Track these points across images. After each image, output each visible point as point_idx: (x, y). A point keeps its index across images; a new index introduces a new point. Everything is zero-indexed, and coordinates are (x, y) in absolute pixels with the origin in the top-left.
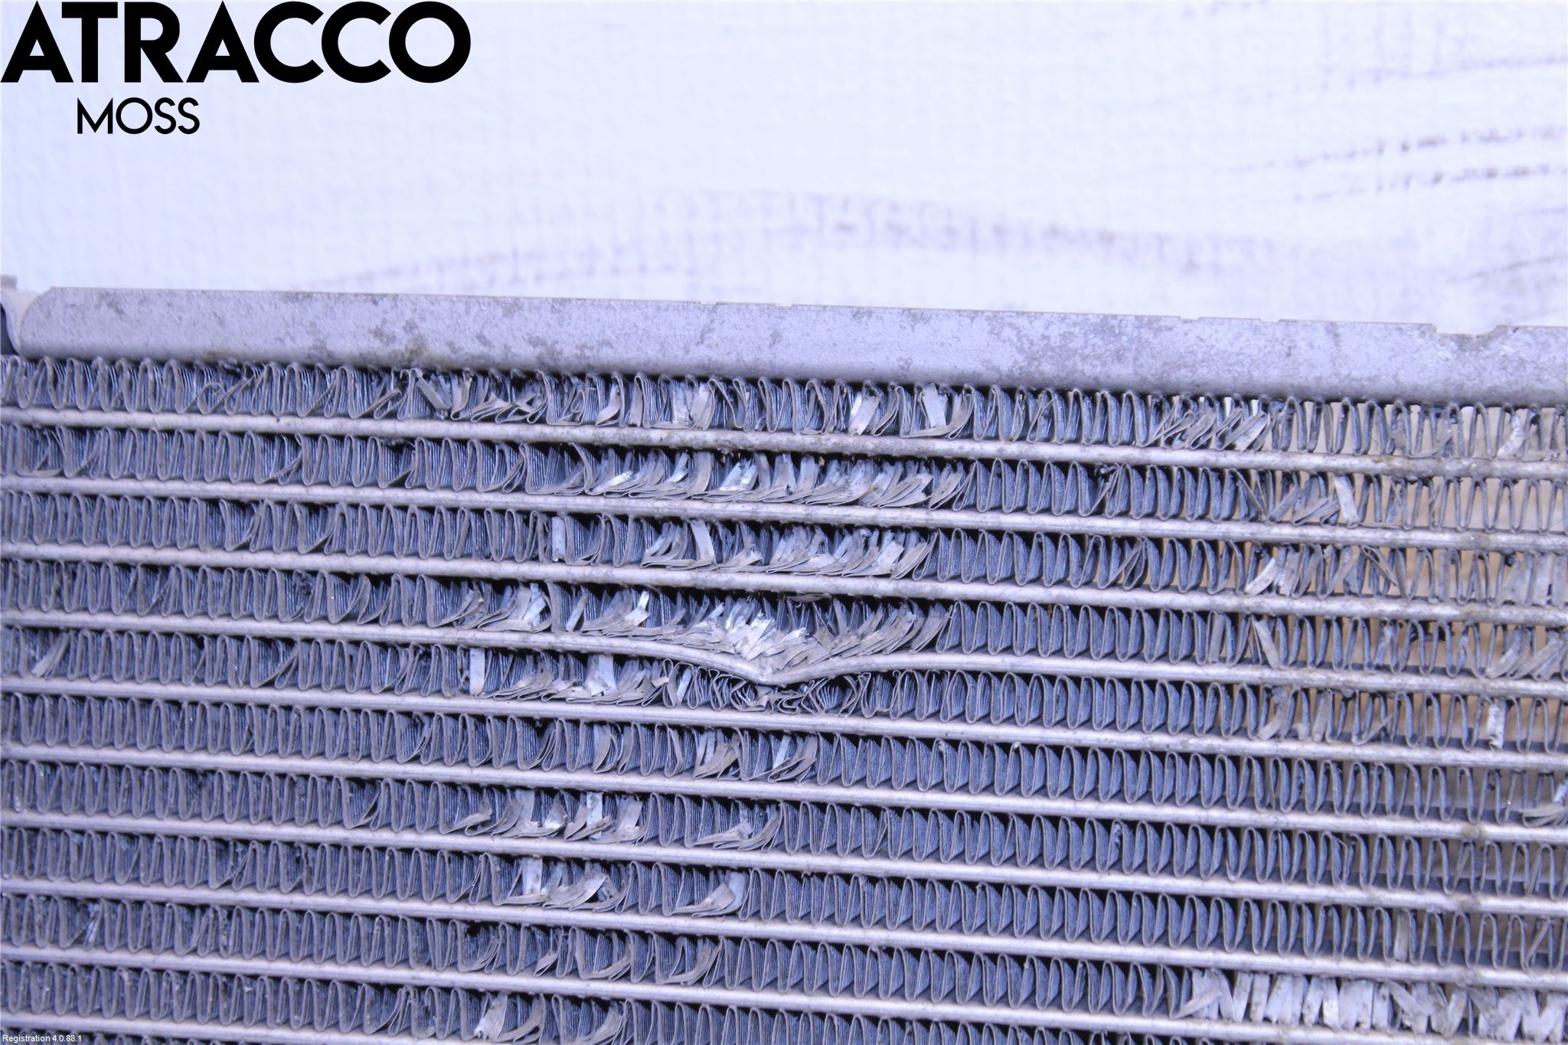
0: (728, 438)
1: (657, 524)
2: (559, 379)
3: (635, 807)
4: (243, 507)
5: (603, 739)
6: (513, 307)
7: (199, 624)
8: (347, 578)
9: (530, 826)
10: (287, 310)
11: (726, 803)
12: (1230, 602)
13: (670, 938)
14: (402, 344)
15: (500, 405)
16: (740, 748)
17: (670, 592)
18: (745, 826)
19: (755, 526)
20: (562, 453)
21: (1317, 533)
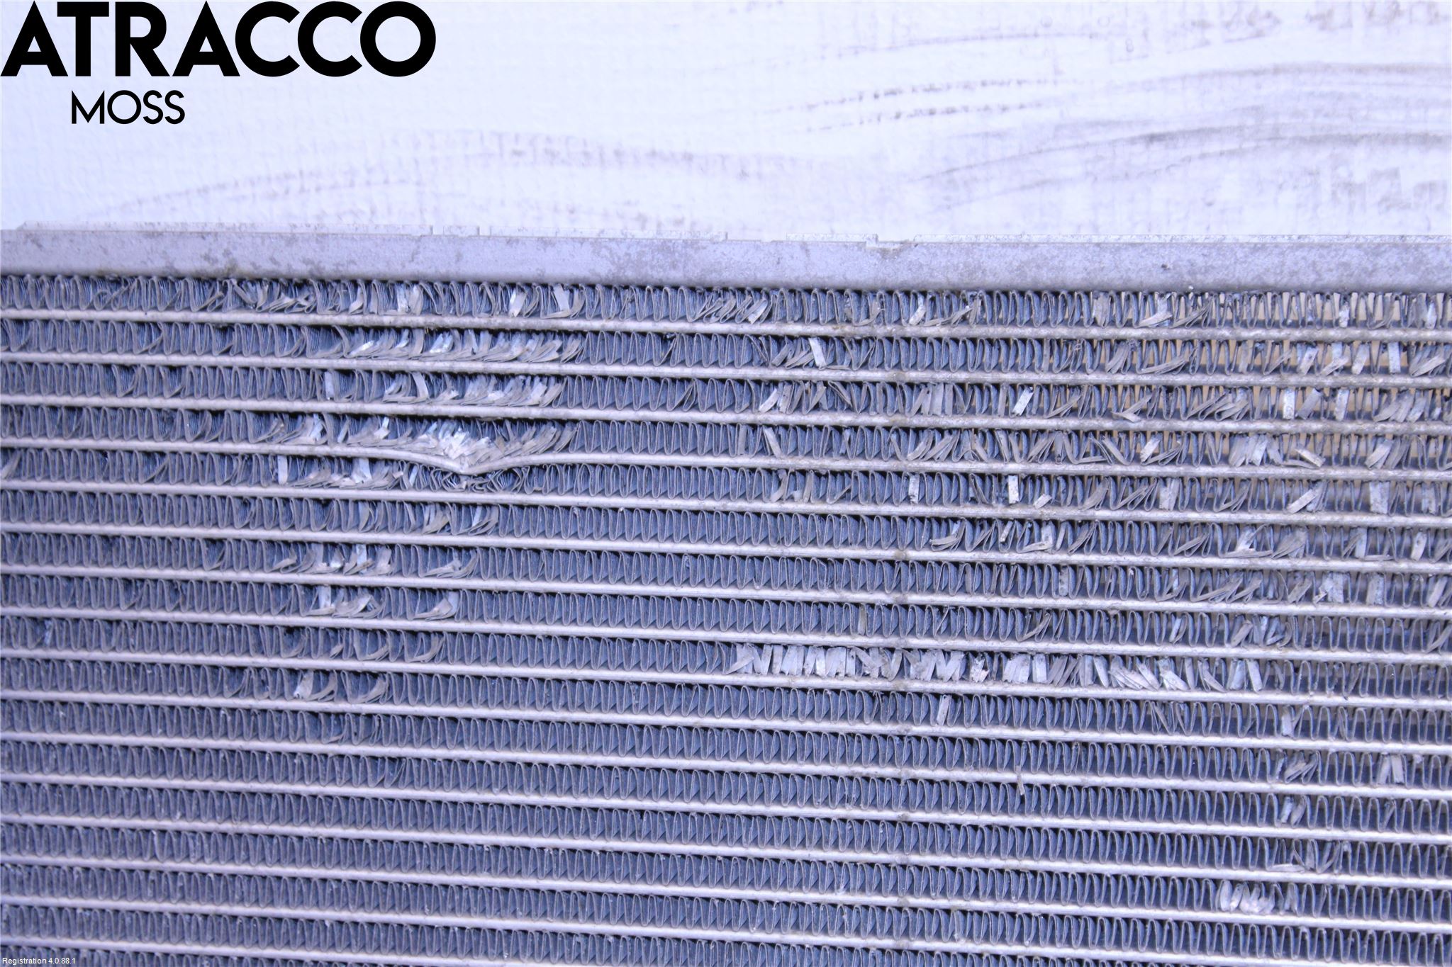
0: (434, 321)
1: (392, 375)
2: (324, 283)
3: (388, 553)
4: (127, 369)
5: (365, 510)
6: (291, 240)
7: (104, 443)
8: (196, 413)
9: (322, 566)
10: (147, 243)
11: (444, 549)
12: (748, 417)
13: (413, 634)
14: (221, 265)
15: (287, 301)
16: (451, 516)
17: (403, 418)
18: (456, 562)
19: (454, 376)
20: (327, 332)
21: (800, 374)
